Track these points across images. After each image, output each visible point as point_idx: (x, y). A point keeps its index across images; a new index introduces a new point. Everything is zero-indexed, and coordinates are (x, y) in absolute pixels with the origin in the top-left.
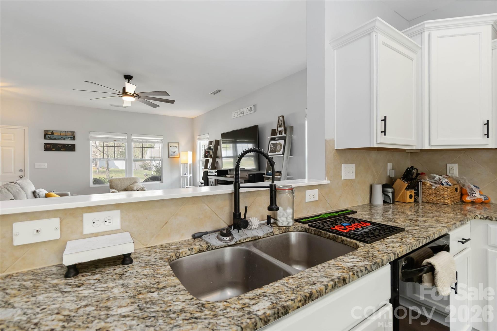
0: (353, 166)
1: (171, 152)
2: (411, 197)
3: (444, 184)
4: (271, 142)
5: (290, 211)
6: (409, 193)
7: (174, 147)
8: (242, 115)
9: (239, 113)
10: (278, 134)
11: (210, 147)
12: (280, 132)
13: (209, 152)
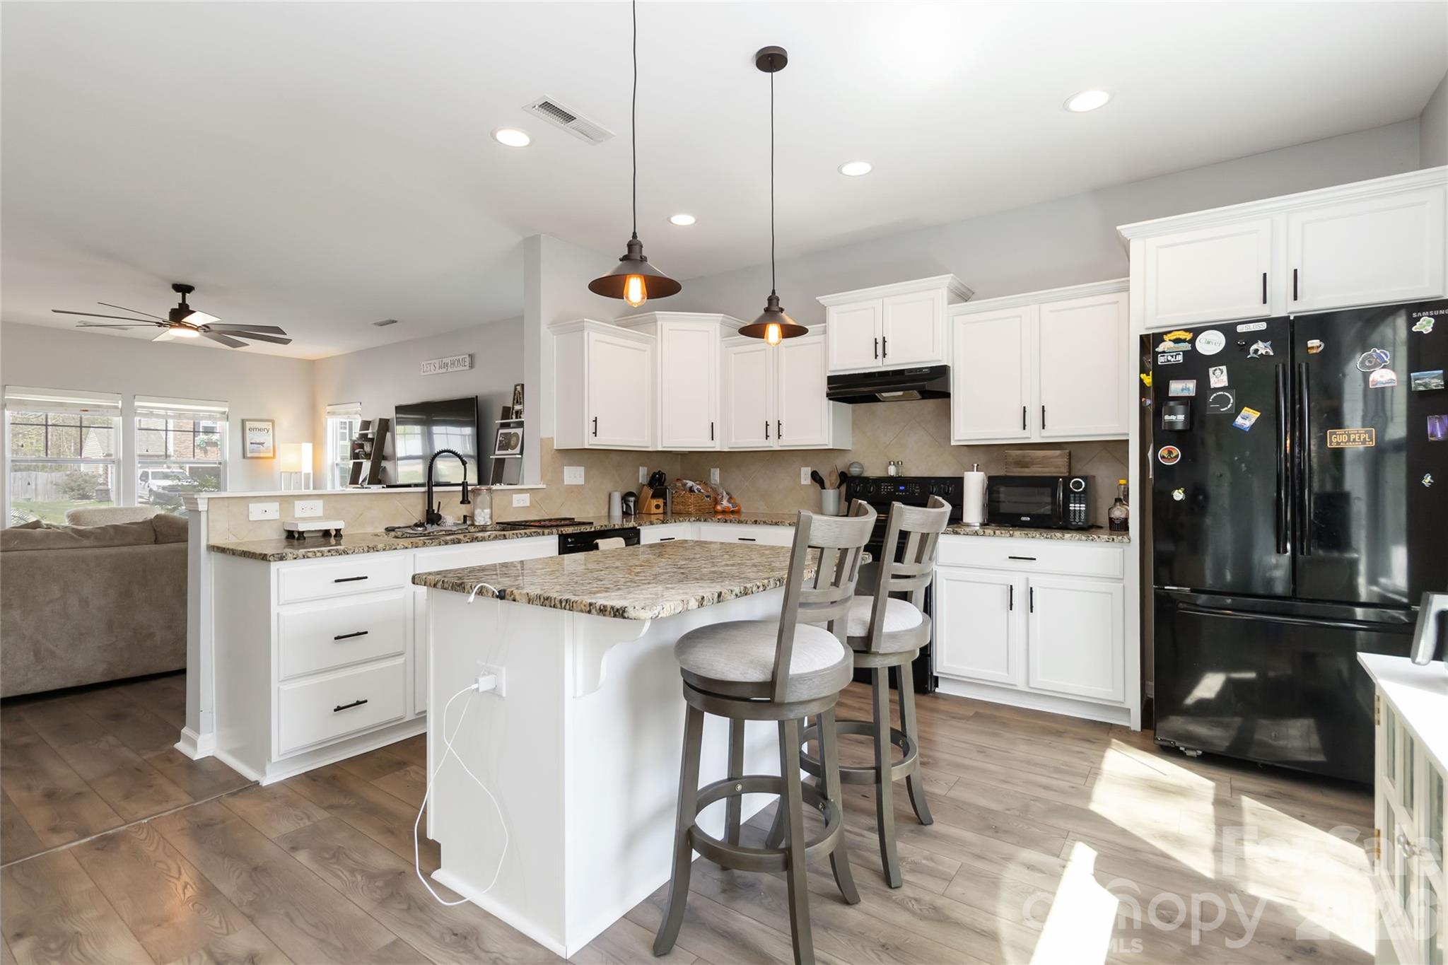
0: (582, 469)
1: (251, 443)
2: (657, 507)
3: (696, 491)
4: (501, 431)
5: (487, 511)
6: (654, 502)
7: (260, 430)
8: (444, 370)
9: (437, 366)
10: (514, 417)
11: (367, 435)
12: (517, 412)
13: (361, 446)
